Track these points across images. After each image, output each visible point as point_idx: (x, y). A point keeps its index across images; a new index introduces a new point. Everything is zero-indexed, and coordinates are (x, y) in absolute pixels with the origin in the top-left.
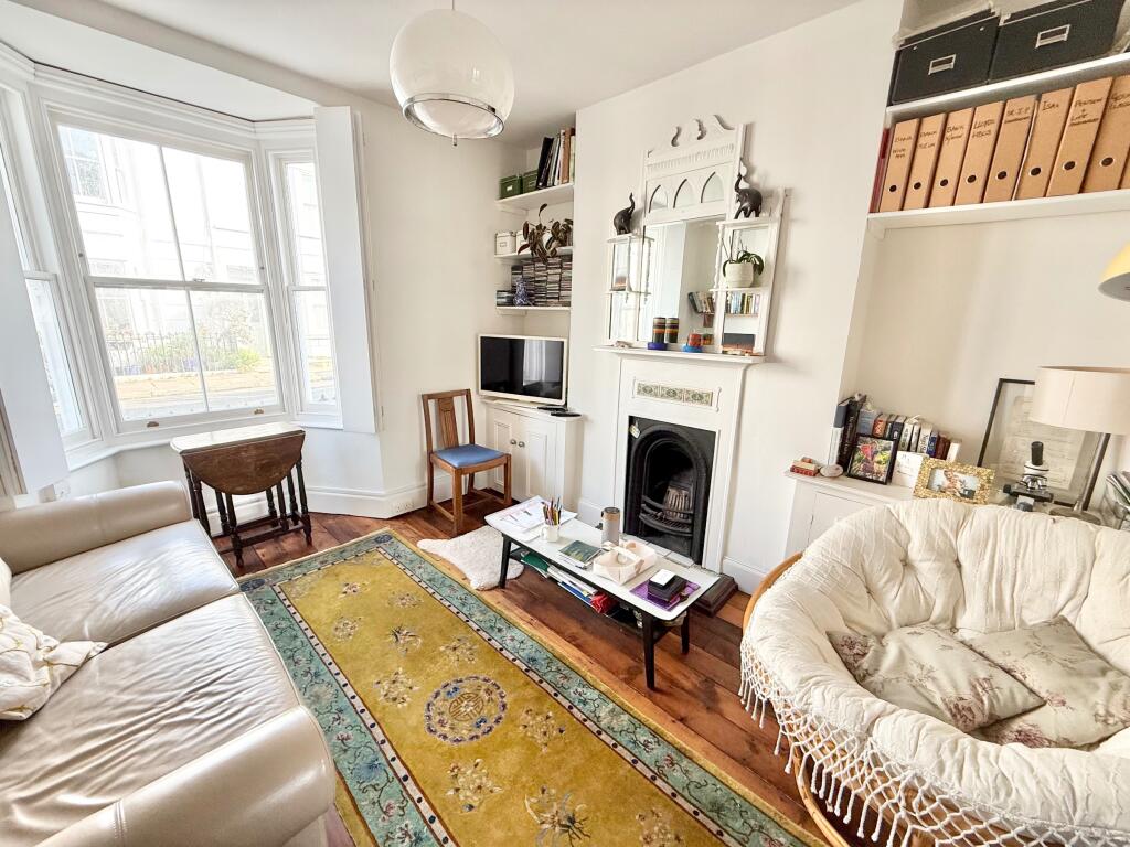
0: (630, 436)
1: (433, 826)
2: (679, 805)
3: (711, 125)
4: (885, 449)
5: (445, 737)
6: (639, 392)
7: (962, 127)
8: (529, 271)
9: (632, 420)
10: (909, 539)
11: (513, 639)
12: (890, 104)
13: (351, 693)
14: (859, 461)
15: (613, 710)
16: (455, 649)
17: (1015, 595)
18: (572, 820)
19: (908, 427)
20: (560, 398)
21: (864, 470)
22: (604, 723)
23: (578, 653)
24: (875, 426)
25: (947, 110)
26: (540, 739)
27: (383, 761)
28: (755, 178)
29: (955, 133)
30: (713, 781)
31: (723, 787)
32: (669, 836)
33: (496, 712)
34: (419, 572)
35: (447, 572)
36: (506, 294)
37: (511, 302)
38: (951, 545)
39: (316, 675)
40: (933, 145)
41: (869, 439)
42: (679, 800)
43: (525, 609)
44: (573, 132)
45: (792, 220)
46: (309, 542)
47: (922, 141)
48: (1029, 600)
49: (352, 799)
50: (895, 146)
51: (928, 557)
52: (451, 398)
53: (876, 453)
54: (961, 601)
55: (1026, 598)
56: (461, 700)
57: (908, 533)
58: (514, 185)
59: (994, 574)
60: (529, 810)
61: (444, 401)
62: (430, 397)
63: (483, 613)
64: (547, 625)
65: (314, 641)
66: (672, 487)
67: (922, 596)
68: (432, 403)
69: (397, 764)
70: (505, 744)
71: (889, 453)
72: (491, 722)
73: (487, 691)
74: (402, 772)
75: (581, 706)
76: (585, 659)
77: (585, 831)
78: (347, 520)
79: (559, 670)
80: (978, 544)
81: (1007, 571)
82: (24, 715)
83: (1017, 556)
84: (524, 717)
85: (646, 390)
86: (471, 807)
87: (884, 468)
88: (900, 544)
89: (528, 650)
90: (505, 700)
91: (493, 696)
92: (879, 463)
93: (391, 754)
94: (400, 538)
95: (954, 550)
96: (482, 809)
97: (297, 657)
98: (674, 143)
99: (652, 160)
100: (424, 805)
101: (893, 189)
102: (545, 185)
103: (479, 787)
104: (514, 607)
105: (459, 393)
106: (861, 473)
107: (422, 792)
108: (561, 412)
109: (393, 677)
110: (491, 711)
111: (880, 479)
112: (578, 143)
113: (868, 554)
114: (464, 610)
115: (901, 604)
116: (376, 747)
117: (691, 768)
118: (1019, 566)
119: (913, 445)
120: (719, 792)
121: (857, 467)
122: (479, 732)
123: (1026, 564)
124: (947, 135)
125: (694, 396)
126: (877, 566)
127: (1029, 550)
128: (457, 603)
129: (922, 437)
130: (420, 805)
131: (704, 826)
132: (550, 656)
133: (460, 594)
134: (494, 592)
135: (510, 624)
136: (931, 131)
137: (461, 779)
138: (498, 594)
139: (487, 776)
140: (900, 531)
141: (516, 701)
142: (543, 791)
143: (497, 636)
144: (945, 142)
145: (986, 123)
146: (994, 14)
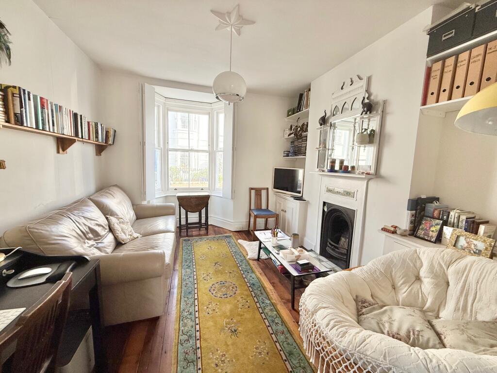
0: (324, 210)
1: (196, 313)
2: (276, 346)
3: (355, 79)
4: (437, 224)
5: (213, 294)
6: (327, 191)
7: (465, 60)
8: (296, 143)
9: (324, 203)
10: (422, 266)
11: (251, 276)
12: (428, 57)
13: (195, 274)
14: (422, 229)
15: (272, 309)
16: (230, 273)
17: (474, 305)
18: (235, 331)
19: (452, 213)
20: (300, 193)
21: (424, 234)
22: (266, 311)
23: (272, 288)
24: (434, 212)
25: (457, 54)
26: (240, 306)
27: (193, 293)
28: (372, 98)
29: (462, 63)
30: (295, 345)
31: (298, 349)
32: (265, 351)
33: (231, 294)
34: (233, 248)
35: (241, 250)
36: (286, 152)
37: (288, 156)
38: (444, 272)
39: (189, 267)
40: (450, 71)
41: (429, 218)
42: (277, 344)
43: (262, 269)
44: (310, 90)
45: (388, 113)
46: (207, 233)
47: (446, 70)
48: (481, 309)
49: (181, 298)
50: (433, 74)
51: (429, 276)
52: (261, 190)
53: (432, 226)
54: (443, 303)
55: (479, 308)
56: (222, 287)
57: (422, 263)
58: (292, 112)
59: (464, 290)
60: (224, 322)
61: (258, 191)
62: (252, 189)
63: (246, 266)
64: (266, 276)
65: (194, 258)
66: (343, 237)
67: (420, 295)
68: (253, 192)
69: (196, 295)
70: (229, 303)
71: (438, 227)
72: (228, 296)
73: (233, 288)
74: (196, 297)
75: (261, 303)
76: (273, 291)
77: (237, 335)
78: (221, 229)
79: (260, 291)
80: (458, 273)
81: (472, 290)
82: (123, 243)
83: (478, 282)
84: (239, 298)
85: (329, 191)
86: (208, 313)
87: (435, 235)
88: (416, 268)
89: (254, 281)
90: (236, 292)
91: (234, 290)
92: (433, 231)
93: (196, 292)
94: (234, 238)
95: (445, 276)
96: (211, 315)
97: (188, 260)
98: (342, 89)
99: (334, 96)
100: (197, 307)
101: (432, 94)
102: (300, 111)
103: (214, 310)
104: (258, 267)
105: (264, 189)
106: (422, 236)
107: (198, 304)
108: (300, 199)
109: (208, 274)
110: (230, 293)
111: (432, 240)
112: (312, 93)
113: (395, 268)
114: (240, 263)
115: (407, 296)
116: (193, 289)
117: (290, 338)
118: (478, 288)
119: (456, 224)
120: (295, 350)
121: (421, 233)
122: (223, 297)
123: (482, 288)
124: (458, 65)
125: (347, 193)
126: (398, 275)
127: (485, 280)
128: (239, 260)
129: (461, 220)
130: (196, 307)
131: (281, 356)
132: (260, 285)
133: (242, 258)
134: (254, 261)
135: (253, 272)
136: (449, 65)
137: (210, 306)
138: (255, 263)
139: (218, 308)
140: (418, 261)
141: (239, 294)
142: (232, 319)
143: (246, 273)
144: (458, 68)
145: (477, 56)
146: (471, 8)
